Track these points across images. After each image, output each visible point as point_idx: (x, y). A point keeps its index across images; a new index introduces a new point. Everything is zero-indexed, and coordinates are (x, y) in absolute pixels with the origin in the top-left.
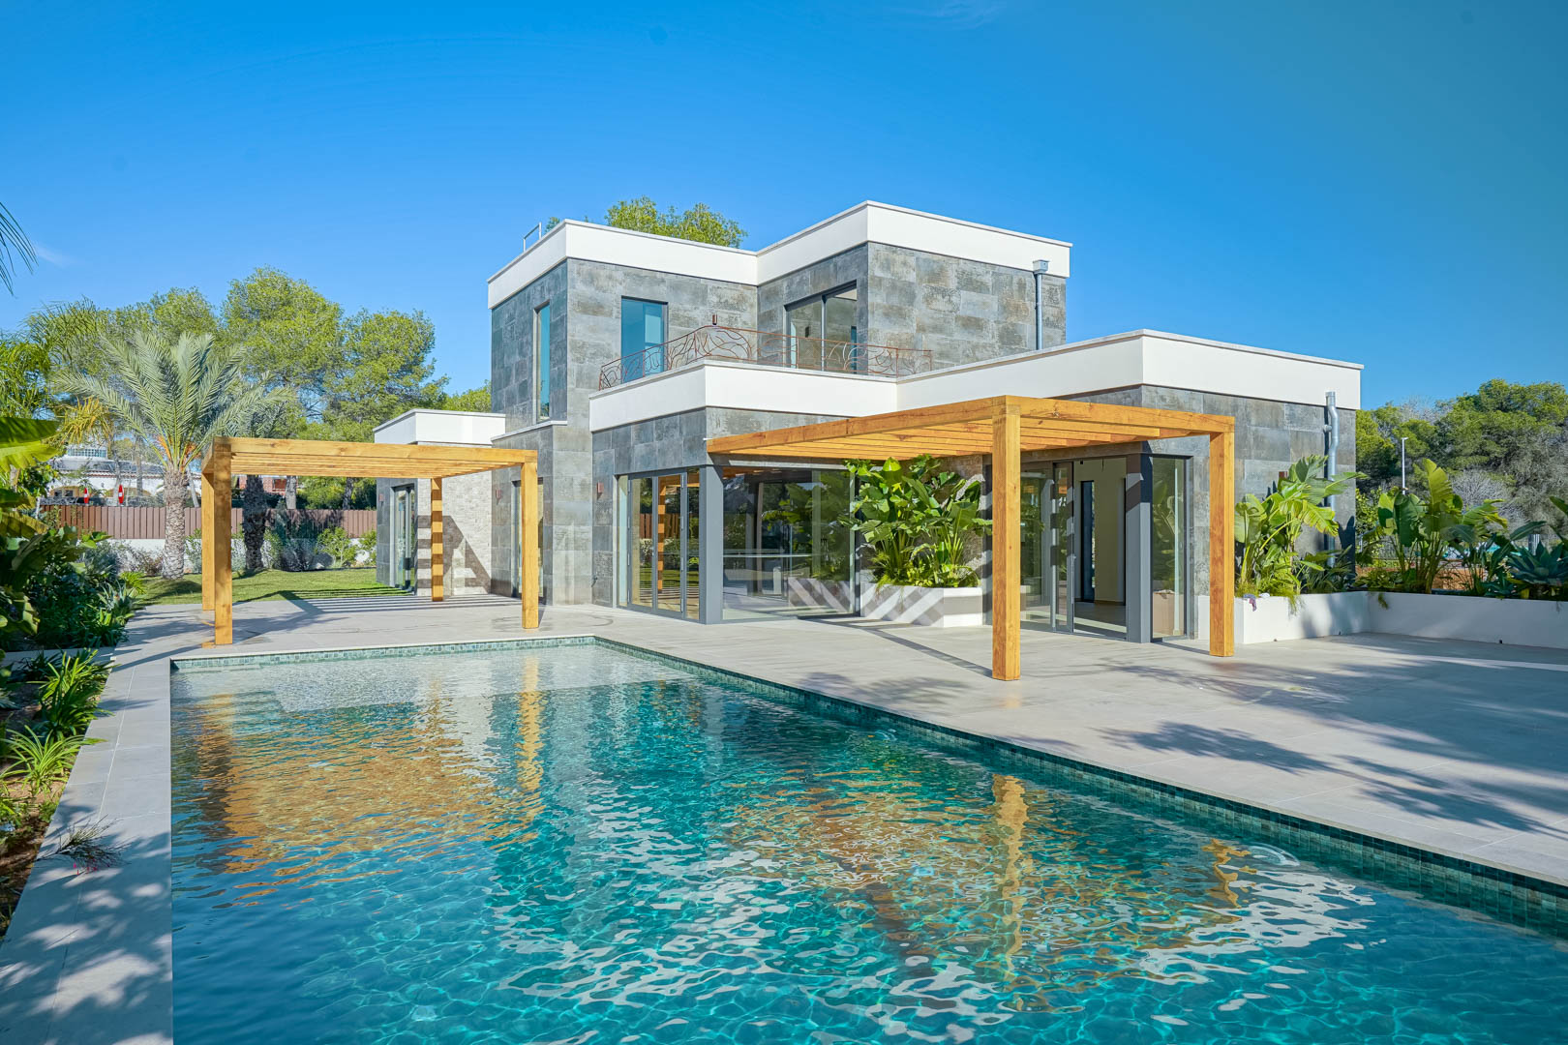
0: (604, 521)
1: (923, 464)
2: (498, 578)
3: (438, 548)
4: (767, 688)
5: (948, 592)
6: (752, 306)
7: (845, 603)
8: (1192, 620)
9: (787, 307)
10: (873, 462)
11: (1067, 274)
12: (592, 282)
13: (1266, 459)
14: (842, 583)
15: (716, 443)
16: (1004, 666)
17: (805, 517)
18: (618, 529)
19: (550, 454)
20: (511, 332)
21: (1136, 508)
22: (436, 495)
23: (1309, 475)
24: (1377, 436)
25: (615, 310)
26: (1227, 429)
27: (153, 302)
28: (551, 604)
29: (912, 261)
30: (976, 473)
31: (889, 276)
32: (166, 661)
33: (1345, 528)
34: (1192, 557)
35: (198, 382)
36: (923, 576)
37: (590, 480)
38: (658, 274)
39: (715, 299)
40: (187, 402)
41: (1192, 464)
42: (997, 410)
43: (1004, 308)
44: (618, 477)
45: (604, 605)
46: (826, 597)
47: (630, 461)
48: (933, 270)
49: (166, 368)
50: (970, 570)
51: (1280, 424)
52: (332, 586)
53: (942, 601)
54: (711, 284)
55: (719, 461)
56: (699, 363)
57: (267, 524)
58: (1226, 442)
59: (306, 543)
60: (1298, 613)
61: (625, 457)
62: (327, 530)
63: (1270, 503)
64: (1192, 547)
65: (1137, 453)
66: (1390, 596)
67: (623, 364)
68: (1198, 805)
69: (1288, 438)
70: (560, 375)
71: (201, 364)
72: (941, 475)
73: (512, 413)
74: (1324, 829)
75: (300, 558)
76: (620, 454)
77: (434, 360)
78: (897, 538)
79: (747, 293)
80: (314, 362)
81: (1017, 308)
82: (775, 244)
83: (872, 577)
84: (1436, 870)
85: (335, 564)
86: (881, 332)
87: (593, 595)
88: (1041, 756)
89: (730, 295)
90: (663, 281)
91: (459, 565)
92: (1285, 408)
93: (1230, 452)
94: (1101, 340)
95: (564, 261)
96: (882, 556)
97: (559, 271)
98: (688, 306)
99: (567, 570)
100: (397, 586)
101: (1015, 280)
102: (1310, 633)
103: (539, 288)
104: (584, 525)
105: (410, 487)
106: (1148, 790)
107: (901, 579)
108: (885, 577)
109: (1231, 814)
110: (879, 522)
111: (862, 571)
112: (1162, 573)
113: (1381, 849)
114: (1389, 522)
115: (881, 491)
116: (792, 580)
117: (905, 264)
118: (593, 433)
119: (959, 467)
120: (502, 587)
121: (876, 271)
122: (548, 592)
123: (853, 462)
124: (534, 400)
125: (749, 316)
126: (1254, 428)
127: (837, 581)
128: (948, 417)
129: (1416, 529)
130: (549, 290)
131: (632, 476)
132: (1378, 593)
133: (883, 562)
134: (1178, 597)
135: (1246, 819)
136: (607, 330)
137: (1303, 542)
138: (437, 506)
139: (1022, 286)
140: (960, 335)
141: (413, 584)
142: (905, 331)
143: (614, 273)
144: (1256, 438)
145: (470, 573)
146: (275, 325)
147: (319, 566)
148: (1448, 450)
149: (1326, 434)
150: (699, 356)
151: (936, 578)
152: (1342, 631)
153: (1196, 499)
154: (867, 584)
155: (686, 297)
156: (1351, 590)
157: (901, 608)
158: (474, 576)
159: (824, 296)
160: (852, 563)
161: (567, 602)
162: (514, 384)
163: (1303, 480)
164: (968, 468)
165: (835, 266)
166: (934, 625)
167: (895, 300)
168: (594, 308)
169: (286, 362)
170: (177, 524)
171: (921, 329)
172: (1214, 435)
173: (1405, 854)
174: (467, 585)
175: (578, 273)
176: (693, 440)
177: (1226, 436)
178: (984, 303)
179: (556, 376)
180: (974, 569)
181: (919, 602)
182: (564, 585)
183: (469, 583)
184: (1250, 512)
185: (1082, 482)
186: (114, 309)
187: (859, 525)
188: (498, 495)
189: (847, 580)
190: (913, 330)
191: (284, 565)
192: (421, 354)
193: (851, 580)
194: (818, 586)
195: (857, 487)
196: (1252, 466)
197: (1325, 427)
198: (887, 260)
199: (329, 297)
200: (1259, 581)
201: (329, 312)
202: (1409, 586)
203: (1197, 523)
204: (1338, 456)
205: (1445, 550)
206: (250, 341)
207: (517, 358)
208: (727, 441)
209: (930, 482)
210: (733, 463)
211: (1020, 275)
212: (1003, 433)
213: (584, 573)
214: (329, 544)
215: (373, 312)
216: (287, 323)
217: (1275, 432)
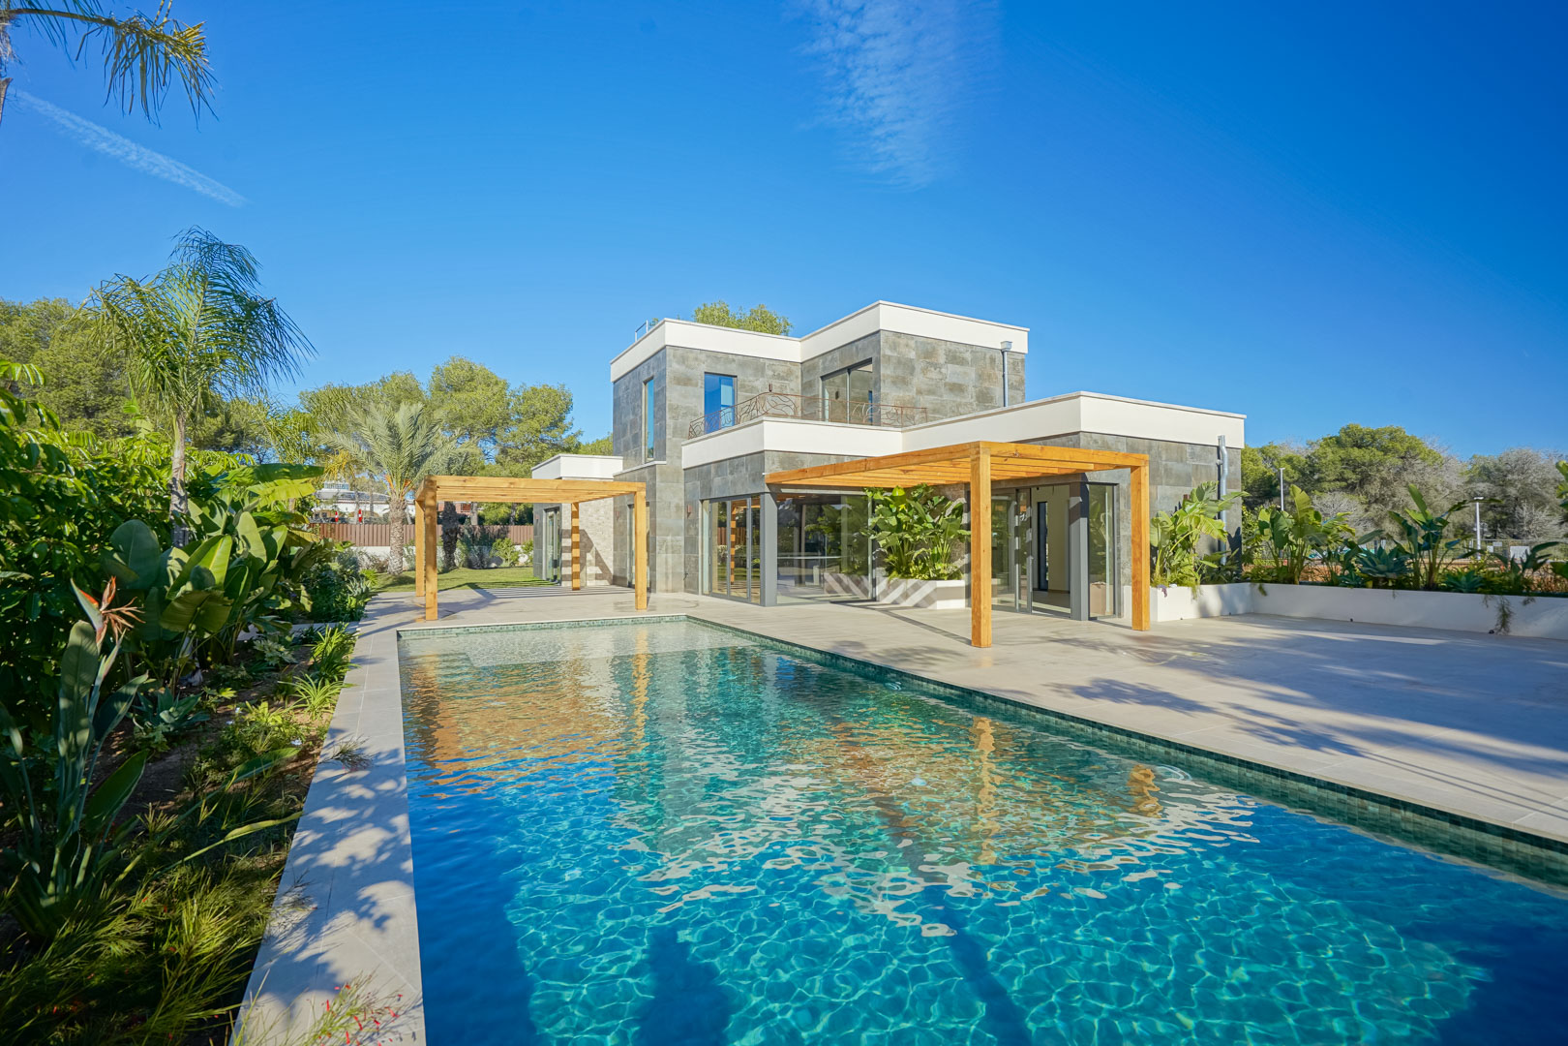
0: (692, 532)
1: (921, 491)
2: (618, 574)
3: (576, 553)
4: (808, 653)
5: (940, 584)
6: (797, 377)
7: (865, 591)
8: (1120, 604)
9: (823, 378)
10: (885, 489)
11: (1026, 351)
12: (684, 362)
13: (1174, 486)
14: (863, 577)
15: (771, 476)
16: (980, 637)
17: (836, 529)
18: (702, 539)
19: (655, 485)
20: (627, 398)
21: (1077, 522)
22: (575, 515)
23: (1206, 497)
24: (1262, 467)
25: (700, 382)
26: (1143, 464)
27: (381, 381)
28: (655, 592)
29: (912, 343)
30: (959, 497)
31: (896, 355)
32: (393, 631)
33: (1233, 536)
34: (1119, 558)
35: (413, 436)
36: (922, 572)
37: (682, 503)
38: (730, 356)
39: (770, 373)
40: (405, 452)
41: (1118, 490)
42: (973, 451)
43: (980, 377)
44: (702, 501)
45: (693, 593)
46: (851, 587)
47: (710, 490)
48: (927, 351)
49: (392, 428)
50: (956, 568)
51: (1184, 459)
52: (503, 579)
53: (936, 590)
54: (767, 362)
55: (774, 489)
56: (760, 419)
57: (458, 536)
58: (1143, 473)
59: (485, 549)
60: (1197, 599)
61: (707, 487)
62: (499, 540)
63: (1177, 517)
64: (1119, 550)
65: (1077, 482)
66: (1267, 586)
67: (705, 421)
68: (1119, 737)
69: (1190, 470)
70: (661, 428)
71: (414, 425)
72: (934, 498)
73: (627, 456)
74: (1210, 754)
75: (481, 560)
76: (704, 484)
77: (573, 419)
78: (902, 545)
79: (794, 368)
80: (489, 422)
81: (989, 376)
82: (813, 333)
83: (885, 573)
84: (1292, 784)
85: (504, 564)
86: (890, 395)
87: (685, 586)
88: (1006, 702)
89: (781, 369)
90: (734, 361)
91: (591, 565)
92: (1188, 449)
93: (1146, 480)
94: (1050, 399)
95: (664, 348)
96: (892, 557)
97: (660, 355)
98: (751, 378)
99: (666, 568)
100: (548, 580)
101: (988, 356)
102: (1204, 613)
103: (646, 367)
104: (678, 535)
105: (557, 509)
106: (1082, 726)
107: (906, 574)
108: (894, 573)
109: (1143, 744)
110: (889, 533)
111: (877, 569)
112: (1096, 569)
113: (1252, 769)
114: (1267, 531)
115: (891, 510)
116: (827, 575)
117: (907, 346)
118: (684, 469)
119: (948, 493)
120: (621, 580)
121: (886, 351)
122: (653, 584)
123: (870, 489)
124: (643, 447)
125: (795, 385)
126: (1164, 463)
127: (859, 576)
128: (939, 456)
129: (1287, 536)
130: (654, 369)
131: (712, 500)
132: (1258, 585)
133: (892, 562)
134: (1108, 587)
135: (1153, 747)
136: (694, 396)
137: (1201, 547)
138: (576, 522)
139: (993, 360)
140: (947, 397)
141: (559, 578)
142: (908, 394)
143: (699, 356)
144: (1166, 470)
145: (598, 570)
146: (462, 396)
147: (493, 565)
148: (1316, 477)
149: (1219, 466)
150: (759, 414)
151: (931, 573)
152: (1230, 613)
153: (1121, 515)
154: (881, 578)
155: (750, 371)
156: (1237, 582)
157: (906, 595)
158: (601, 573)
159: (849, 369)
160: (870, 563)
161: (667, 591)
162: (629, 436)
163: (1201, 501)
164: (954, 493)
165: (857, 347)
166: (929, 608)
167: (900, 372)
168: (685, 381)
169: (471, 421)
170: (397, 536)
171: (919, 392)
172: (1134, 468)
173: (1268, 773)
174: (596, 579)
175: (674, 356)
176: (756, 474)
177: (1143, 468)
178: (965, 373)
179: (658, 429)
180: (959, 567)
181: (919, 591)
182: (664, 579)
183: (598, 577)
184: (1161, 524)
185: (1039, 503)
186: (355, 387)
187: (875, 535)
188: (618, 514)
189: (867, 575)
190: (913, 393)
191: (470, 565)
192: (564, 414)
194: (846, 580)
195: (874, 508)
196: (1163, 490)
197: (1218, 461)
198: (894, 343)
199: (500, 375)
200: (1169, 574)
201: (500, 386)
202: (1281, 579)
203: (1122, 533)
204: (1228, 481)
205: (1309, 552)
206: (447, 407)
207: (631, 417)
208: (779, 475)
209: (926, 503)
210: (784, 491)
211: (991, 352)
212: (978, 468)
213: (678, 570)
214: (500, 549)
215: (529, 385)
216: (471, 394)
217: (1181, 465)
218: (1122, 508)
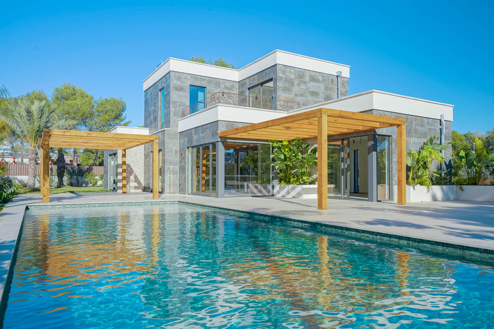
0: (183, 164)
1: (296, 142)
2: (146, 186)
3: (125, 175)
5: (305, 186)
6: (236, 89)
7: (269, 192)
8: (392, 194)
9: (249, 89)
10: (278, 141)
11: (349, 77)
12: (179, 80)
13: (419, 138)
14: (268, 185)
15: (222, 133)
16: (322, 204)
17: (255, 161)
18: (188, 167)
19: (164, 140)
20: (151, 99)
21: (371, 154)
22: (124, 156)
23: (433, 143)
24: (465, 143)
25: (187, 89)
26: (403, 123)
27: (27, 95)
28: (164, 194)
29: (293, 71)
30: (315, 144)
31: (285, 76)
32: (25, 207)
33: (448, 163)
34: (392, 172)
35: (41, 117)
36: (297, 181)
37: (178, 149)
38: (203, 77)
39: (223, 86)
40: (36, 124)
41: (392, 138)
42: (319, 113)
43: (326, 89)
44: (188, 148)
45: (183, 194)
46: (262, 190)
47: (192, 141)
48: (300, 75)
49: (29, 112)
50: (313, 178)
51: (424, 125)
52: (88, 190)
53: (303, 189)
54: (221, 81)
55: (223, 140)
56: (216, 105)
57: (66, 170)
58: (403, 128)
59: (80, 178)
60: (430, 192)
61: (190, 141)
62: (87, 173)
63: (420, 152)
64: (392, 168)
65: (371, 134)
66: (464, 187)
67: (190, 108)
69: (427, 130)
70: (168, 112)
71: (42, 111)
72: (302, 145)
73: (151, 127)
74: (428, 242)
75: (77, 183)
76: (189, 139)
77: (126, 115)
78: (287, 168)
79: (235, 84)
80: (83, 115)
81: (331, 88)
82: (245, 67)
83: (278, 182)
85: (90, 185)
86: (281, 95)
87: (179, 191)
89: (228, 85)
90: (205, 80)
91: (132, 181)
92: (426, 120)
93: (404, 132)
94: (358, 94)
95: (169, 72)
96: (281, 174)
97: (167, 76)
98: (213, 89)
99: (170, 182)
100: (111, 190)
101: (330, 79)
102: (435, 199)
103: (161, 82)
104: (176, 165)
105: (115, 154)
107: (288, 182)
108: (283, 182)
110: (280, 162)
111: (275, 180)
112: (381, 180)
114: (463, 160)
115: (281, 151)
116: (250, 185)
117: (290, 72)
118: (179, 133)
119: (309, 142)
120: (147, 189)
121: (280, 74)
122: (163, 190)
123: (271, 141)
124: (159, 122)
125: (236, 91)
126: (414, 126)
127: (266, 184)
128: (302, 117)
129: (473, 162)
130: (164, 83)
131: (193, 147)
132: (459, 186)
133: (282, 176)
134: (387, 186)
135: (402, 242)
136: (184, 96)
137: (432, 167)
138: (124, 159)
139: (332, 81)
140: (310, 98)
141: (116, 188)
142: (290, 96)
143: (187, 77)
144: (415, 130)
145: (136, 185)
146: (69, 102)
147: (84, 185)
149: (441, 129)
150: (216, 103)
151: (301, 181)
152: (446, 199)
153: (393, 151)
154: (276, 185)
155: (213, 85)
156: (450, 185)
157: (288, 193)
158: (138, 185)
159: (262, 84)
160: (271, 177)
161: (170, 193)
162: (152, 117)
163: (431, 144)
164: (312, 142)
165: (266, 73)
166: (300, 198)
167: (286, 85)
168: (180, 89)
170: (33, 167)
171: (296, 95)
172: (398, 125)
174: (135, 189)
175: (174, 76)
176: (214, 132)
177: (403, 126)
178: (319, 87)
179: (166, 113)
180: (314, 178)
181: (295, 190)
182: (169, 187)
183: (136, 188)
184: (412, 155)
185: (354, 151)
186: (14, 97)
187: (273, 163)
188: (146, 156)
189: (269, 183)
190: (293, 95)
191: (71, 185)
192: (122, 112)
193: (271, 183)
194: (260, 187)
195: (273, 150)
196: (413, 140)
197: (440, 127)
198: (284, 71)
199: (89, 93)
200: (416, 180)
201: (89, 98)
202: (470, 183)
203: (393, 160)
204: (445, 137)
205: (484, 170)
206: (61, 108)
207: (153, 108)
208: (225, 132)
209: (299, 148)
210: (228, 140)
211: (332, 77)
212: (321, 121)
213: (176, 183)
214: (88, 178)
215: (104, 98)
216: (74, 101)
217: (422, 128)
218: (393, 147)
